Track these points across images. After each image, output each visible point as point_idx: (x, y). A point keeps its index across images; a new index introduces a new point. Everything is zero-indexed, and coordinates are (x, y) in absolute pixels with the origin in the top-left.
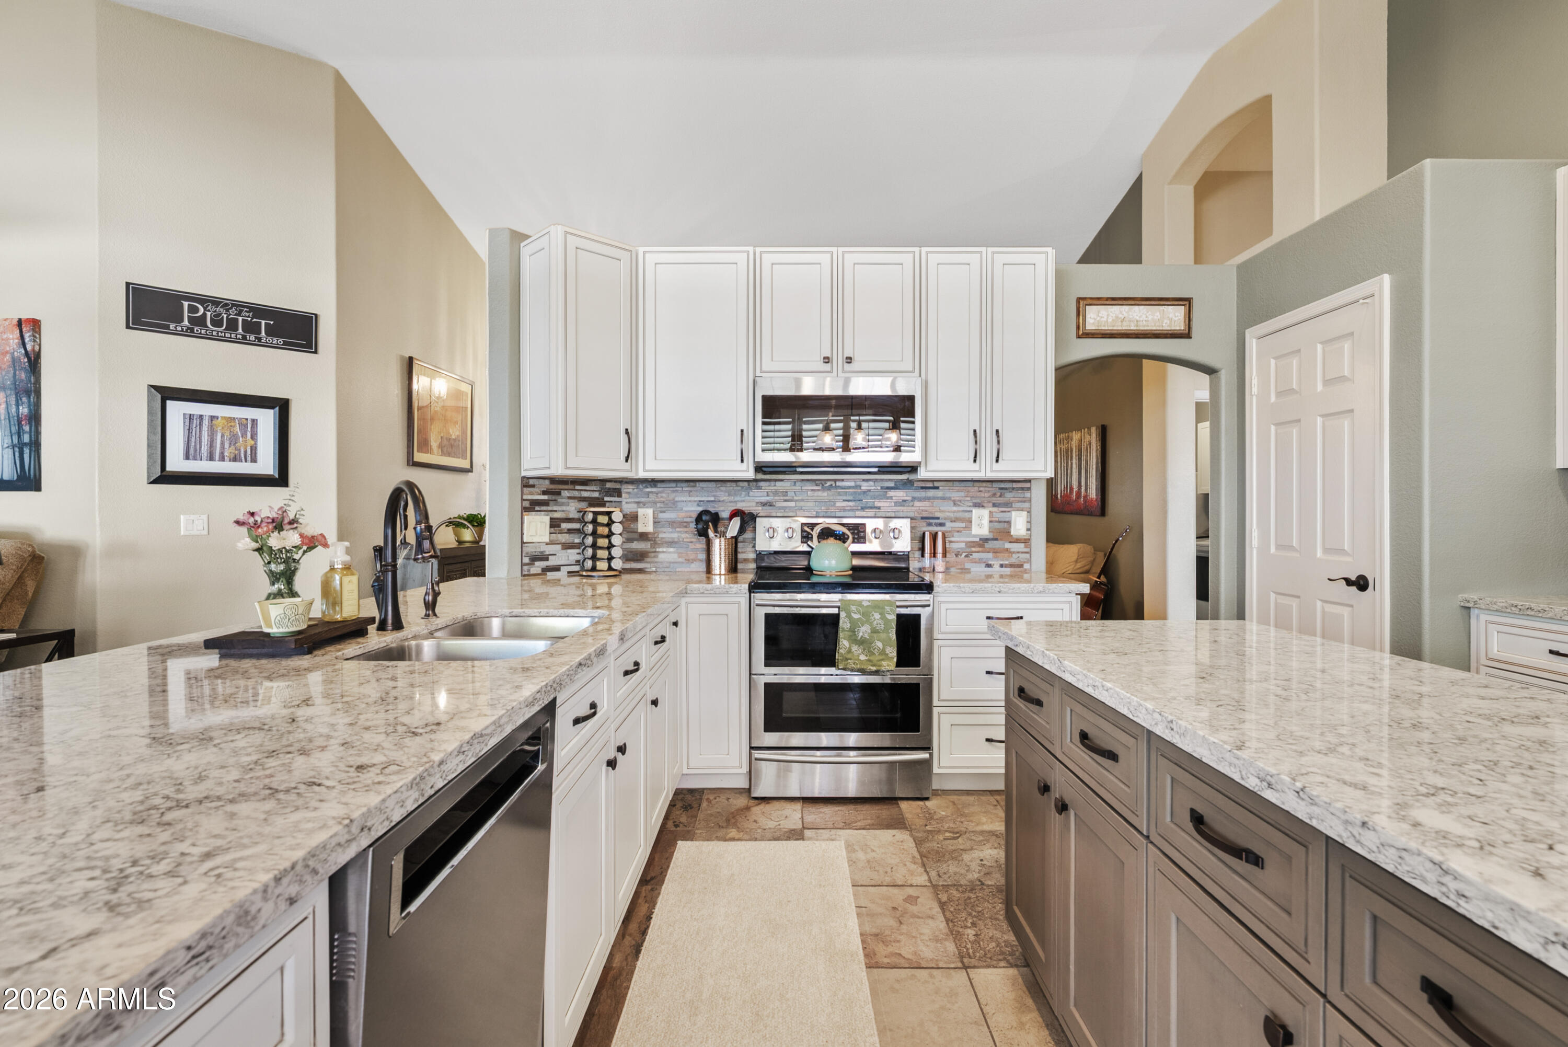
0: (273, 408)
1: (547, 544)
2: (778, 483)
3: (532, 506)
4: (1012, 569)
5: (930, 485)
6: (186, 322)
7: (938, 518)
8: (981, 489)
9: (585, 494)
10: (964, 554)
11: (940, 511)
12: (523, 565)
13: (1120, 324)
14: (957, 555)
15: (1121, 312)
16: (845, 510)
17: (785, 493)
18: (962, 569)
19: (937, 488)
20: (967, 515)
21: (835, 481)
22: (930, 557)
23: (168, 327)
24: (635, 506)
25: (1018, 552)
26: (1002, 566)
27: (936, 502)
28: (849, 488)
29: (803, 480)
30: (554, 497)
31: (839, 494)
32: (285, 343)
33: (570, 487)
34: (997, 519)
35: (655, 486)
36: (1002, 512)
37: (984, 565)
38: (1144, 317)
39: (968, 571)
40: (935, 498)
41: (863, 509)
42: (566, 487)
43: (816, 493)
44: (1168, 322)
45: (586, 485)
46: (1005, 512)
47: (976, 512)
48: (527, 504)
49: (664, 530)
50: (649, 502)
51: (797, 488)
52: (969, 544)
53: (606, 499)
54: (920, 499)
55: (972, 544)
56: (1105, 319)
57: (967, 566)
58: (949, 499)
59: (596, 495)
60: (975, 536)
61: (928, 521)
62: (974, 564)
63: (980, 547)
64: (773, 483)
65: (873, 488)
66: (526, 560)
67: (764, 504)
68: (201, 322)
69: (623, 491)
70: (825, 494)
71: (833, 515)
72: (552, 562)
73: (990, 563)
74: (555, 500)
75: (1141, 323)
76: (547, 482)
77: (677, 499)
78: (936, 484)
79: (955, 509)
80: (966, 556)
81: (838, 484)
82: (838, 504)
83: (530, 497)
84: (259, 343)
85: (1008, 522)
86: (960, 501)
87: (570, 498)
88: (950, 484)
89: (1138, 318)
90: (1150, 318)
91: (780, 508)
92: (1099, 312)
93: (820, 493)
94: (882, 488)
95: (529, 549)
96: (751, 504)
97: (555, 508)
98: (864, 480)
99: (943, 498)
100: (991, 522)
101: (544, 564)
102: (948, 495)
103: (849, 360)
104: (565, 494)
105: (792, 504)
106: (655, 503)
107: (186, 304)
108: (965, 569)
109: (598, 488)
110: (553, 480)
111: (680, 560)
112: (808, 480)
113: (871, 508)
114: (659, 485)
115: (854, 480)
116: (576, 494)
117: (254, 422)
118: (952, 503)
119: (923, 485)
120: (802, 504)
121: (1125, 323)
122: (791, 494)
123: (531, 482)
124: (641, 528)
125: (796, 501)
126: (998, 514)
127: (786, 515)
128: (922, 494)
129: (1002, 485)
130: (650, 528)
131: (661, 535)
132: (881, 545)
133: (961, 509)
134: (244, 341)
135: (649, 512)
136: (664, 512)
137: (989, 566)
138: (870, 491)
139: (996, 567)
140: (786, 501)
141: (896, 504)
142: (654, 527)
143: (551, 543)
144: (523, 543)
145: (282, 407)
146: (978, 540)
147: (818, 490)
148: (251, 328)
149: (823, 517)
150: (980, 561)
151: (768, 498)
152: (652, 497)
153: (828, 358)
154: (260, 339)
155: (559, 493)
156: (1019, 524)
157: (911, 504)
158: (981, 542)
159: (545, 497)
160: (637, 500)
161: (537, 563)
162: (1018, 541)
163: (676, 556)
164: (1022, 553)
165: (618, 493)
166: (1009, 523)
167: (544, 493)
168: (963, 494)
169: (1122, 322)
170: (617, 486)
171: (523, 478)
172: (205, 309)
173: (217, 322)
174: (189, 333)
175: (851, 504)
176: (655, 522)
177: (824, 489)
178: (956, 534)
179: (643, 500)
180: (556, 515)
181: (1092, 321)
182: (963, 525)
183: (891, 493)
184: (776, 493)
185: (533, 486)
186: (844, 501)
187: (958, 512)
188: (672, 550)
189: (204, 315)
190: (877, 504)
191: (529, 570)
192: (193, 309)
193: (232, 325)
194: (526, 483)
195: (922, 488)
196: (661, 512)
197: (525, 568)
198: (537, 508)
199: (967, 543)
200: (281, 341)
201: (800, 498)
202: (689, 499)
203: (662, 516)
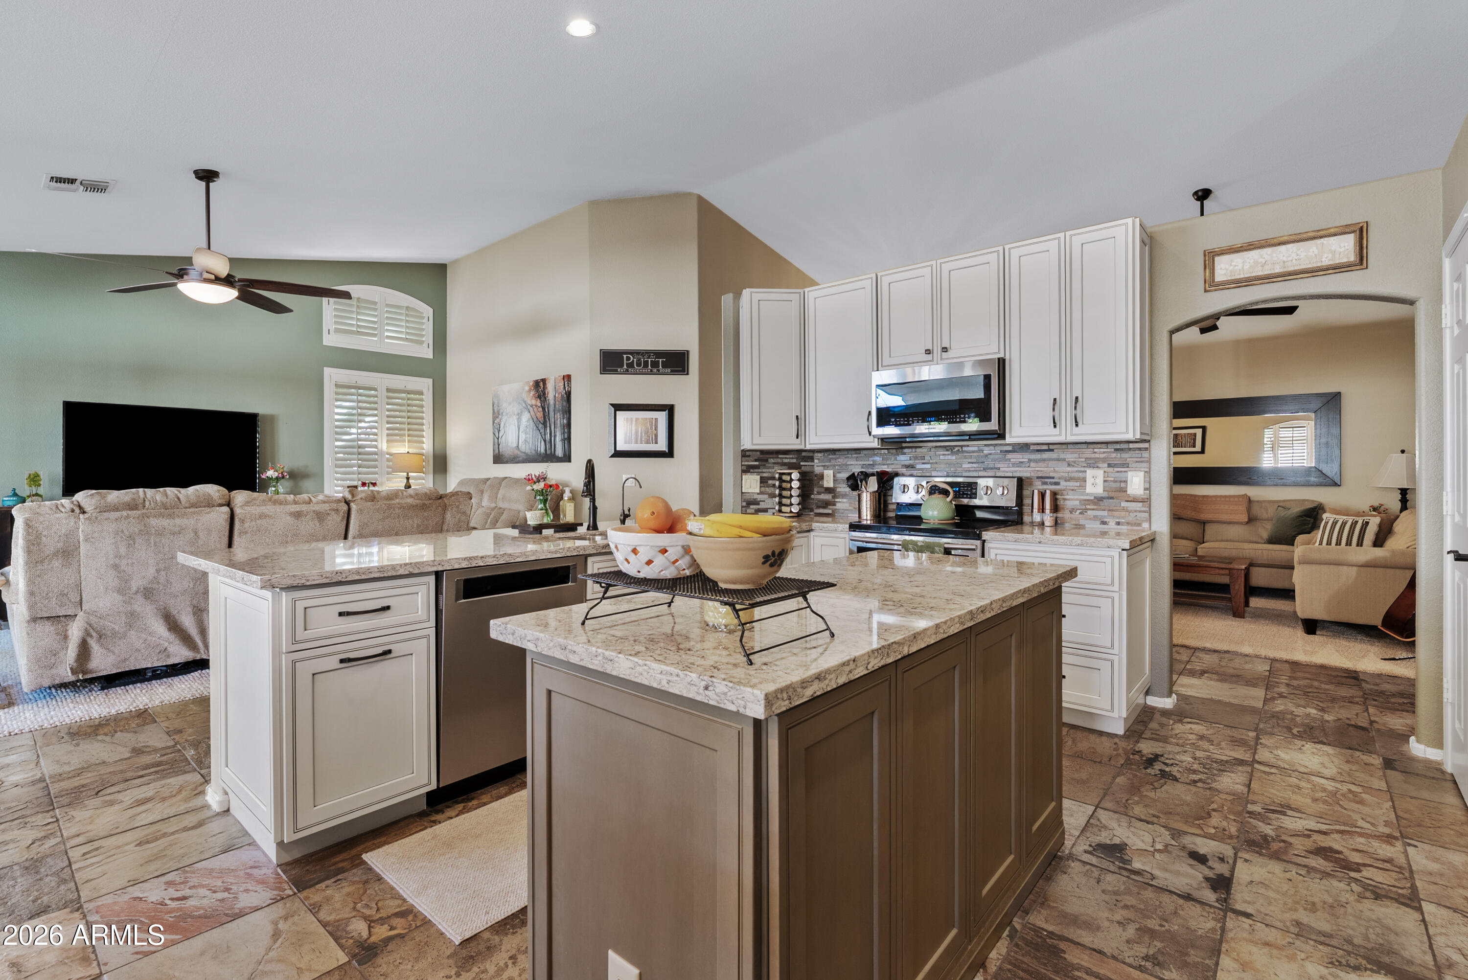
0: (665, 411)
1: (758, 494)
2: (918, 450)
3: (747, 470)
4: (1129, 527)
5: (1046, 447)
6: (625, 367)
7: (1053, 478)
8: (1096, 450)
9: (786, 461)
10: (1078, 512)
11: (1055, 471)
12: (742, 507)
13: (1260, 268)
14: (1071, 512)
15: (1261, 256)
16: (969, 471)
17: (923, 458)
18: (1076, 525)
19: (1052, 450)
20: (1081, 475)
21: (962, 446)
22: (1039, 512)
23: (617, 371)
24: (822, 468)
25: (1136, 511)
26: (1118, 524)
27: (1051, 463)
28: (973, 452)
29: (936, 447)
30: (763, 463)
31: (965, 457)
32: (672, 371)
33: (775, 456)
34: (1112, 479)
35: (835, 454)
36: (1118, 472)
37: (1099, 522)
38: (1294, 256)
39: (1082, 527)
40: (1050, 460)
41: (985, 469)
42: (771, 456)
43: (947, 457)
44: (1330, 256)
45: (787, 454)
46: (1121, 472)
47: (1090, 472)
48: (744, 468)
49: (840, 486)
50: (831, 465)
51: (932, 453)
52: (1083, 502)
53: (802, 463)
54: (1036, 461)
55: (1087, 502)
56: (1240, 267)
57: (1082, 522)
58: (1064, 460)
59: (794, 461)
60: (1088, 494)
61: (1043, 480)
62: (1090, 521)
63: (1095, 505)
64: (914, 450)
65: (993, 452)
66: (744, 504)
67: (907, 467)
68: (630, 365)
69: (815, 457)
70: (954, 457)
71: (960, 474)
72: (762, 506)
73: (1105, 520)
74: (764, 465)
75: (1290, 264)
76: (758, 453)
77: (848, 463)
78: (1051, 447)
79: (1069, 469)
80: (1081, 513)
81: (965, 449)
82: (964, 466)
83: (746, 463)
84: (659, 373)
85: (1124, 482)
86: (1075, 462)
87: (774, 463)
88: (1064, 446)
89: (1285, 259)
90: (1303, 255)
91: (919, 469)
92: (1232, 261)
93: (949, 457)
94: (1001, 451)
95: (747, 497)
96: (898, 466)
97: (764, 471)
98: (985, 445)
99: (1058, 460)
100: (1105, 481)
101: (757, 507)
102: (1062, 456)
103: (945, 350)
104: (772, 460)
105: (928, 466)
106: (835, 466)
107: (625, 356)
108: (1080, 525)
109: (796, 456)
110: (763, 452)
111: (851, 508)
112: (940, 447)
113: (992, 469)
114: (837, 453)
115: (978, 446)
116: (779, 461)
117: (656, 419)
118: (1066, 465)
119: (1039, 448)
120: (936, 466)
121: (1266, 267)
122: (927, 458)
123: (748, 453)
124: (826, 485)
125: (931, 463)
126: (1113, 473)
127: (923, 475)
128: (1038, 456)
129: (1118, 446)
130: (831, 485)
131: (838, 490)
132: (989, 500)
133: (1076, 469)
134: (651, 373)
135: (831, 472)
136: (840, 473)
137: (1104, 523)
138: (991, 454)
139: (1112, 524)
140: (923, 463)
141: (1014, 465)
142: (834, 483)
143: (761, 493)
144: (742, 493)
145: (670, 409)
146: (1092, 498)
147: (948, 455)
148: (655, 365)
149: (952, 476)
150: (1095, 517)
151: (910, 462)
152: (833, 462)
153: (929, 350)
154: (658, 370)
155: (767, 461)
156: (1136, 483)
157: (1028, 465)
158: (1096, 500)
159: (757, 463)
160: (823, 464)
161: (752, 507)
162: (1135, 500)
163: (847, 505)
164: (1140, 512)
165: (811, 459)
166: (1126, 482)
167: (756, 460)
168: (1077, 456)
169: (1262, 266)
170: (811, 454)
171: (742, 451)
172: (634, 358)
173: (639, 365)
174: (626, 372)
175: (974, 465)
176: (834, 480)
177: (953, 453)
178: (1070, 492)
179: (827, 464)
180: (765, 475)
181: (1223, 272)
182: (1078, 484)
183: (1009, 456)
184: (916, 458)
185: (749, 456)
186: (969, 463)
187: (1073, 472)
188: (845, 500)
189: (633, 361)
190: (997, 466)
191: (746, 511)
192: (628, 359)
193: (646, 363)
194: (745, 454)
195: (1038, 451)
196: (839, 473)
197: (744, 509)
198: (751, 471)
199: (1081, 501)
200: (669, 370)
201: (934, 461)
202: (856, 463)
203: (838, 475)
